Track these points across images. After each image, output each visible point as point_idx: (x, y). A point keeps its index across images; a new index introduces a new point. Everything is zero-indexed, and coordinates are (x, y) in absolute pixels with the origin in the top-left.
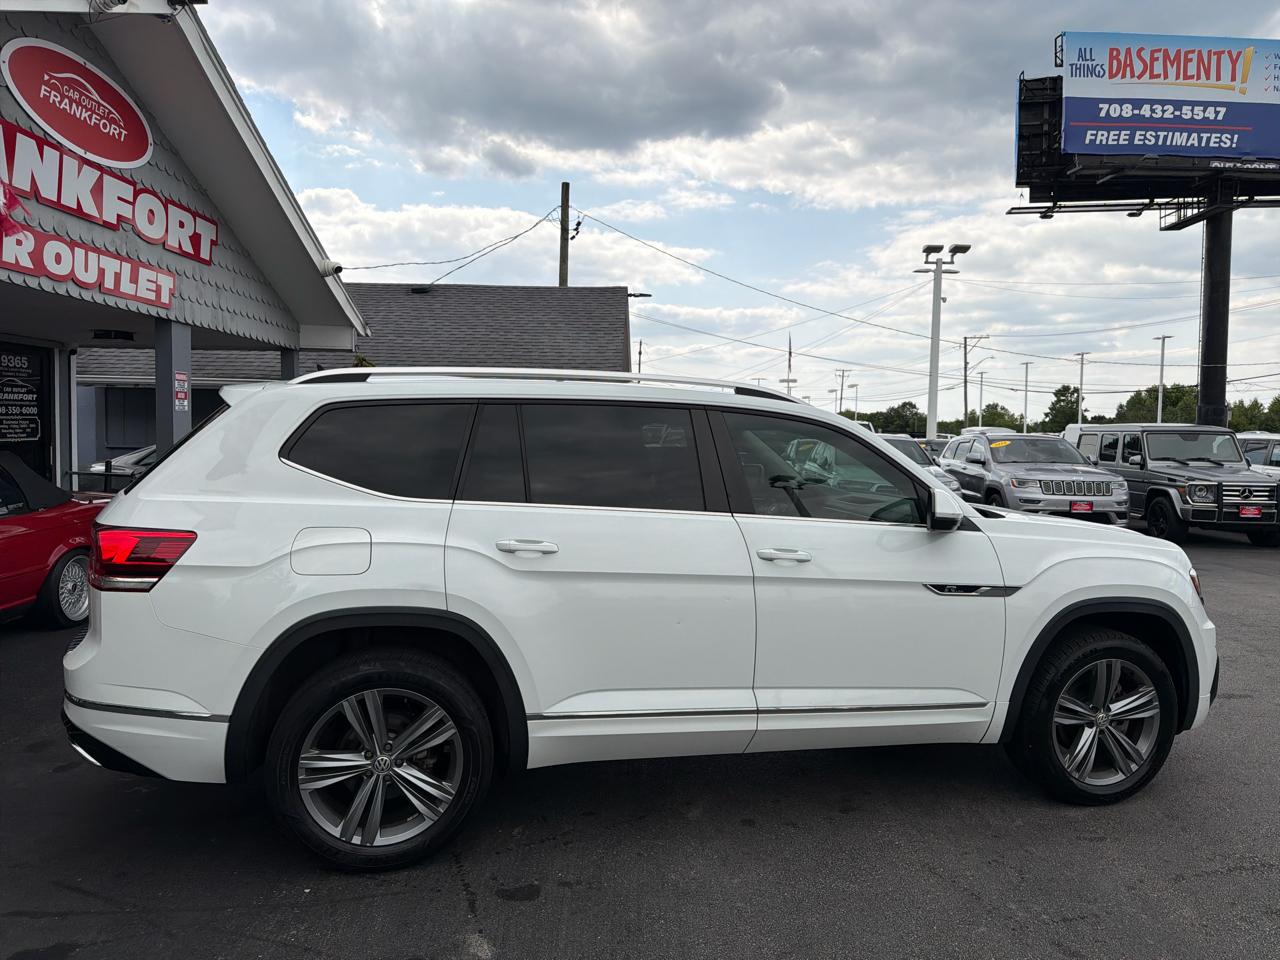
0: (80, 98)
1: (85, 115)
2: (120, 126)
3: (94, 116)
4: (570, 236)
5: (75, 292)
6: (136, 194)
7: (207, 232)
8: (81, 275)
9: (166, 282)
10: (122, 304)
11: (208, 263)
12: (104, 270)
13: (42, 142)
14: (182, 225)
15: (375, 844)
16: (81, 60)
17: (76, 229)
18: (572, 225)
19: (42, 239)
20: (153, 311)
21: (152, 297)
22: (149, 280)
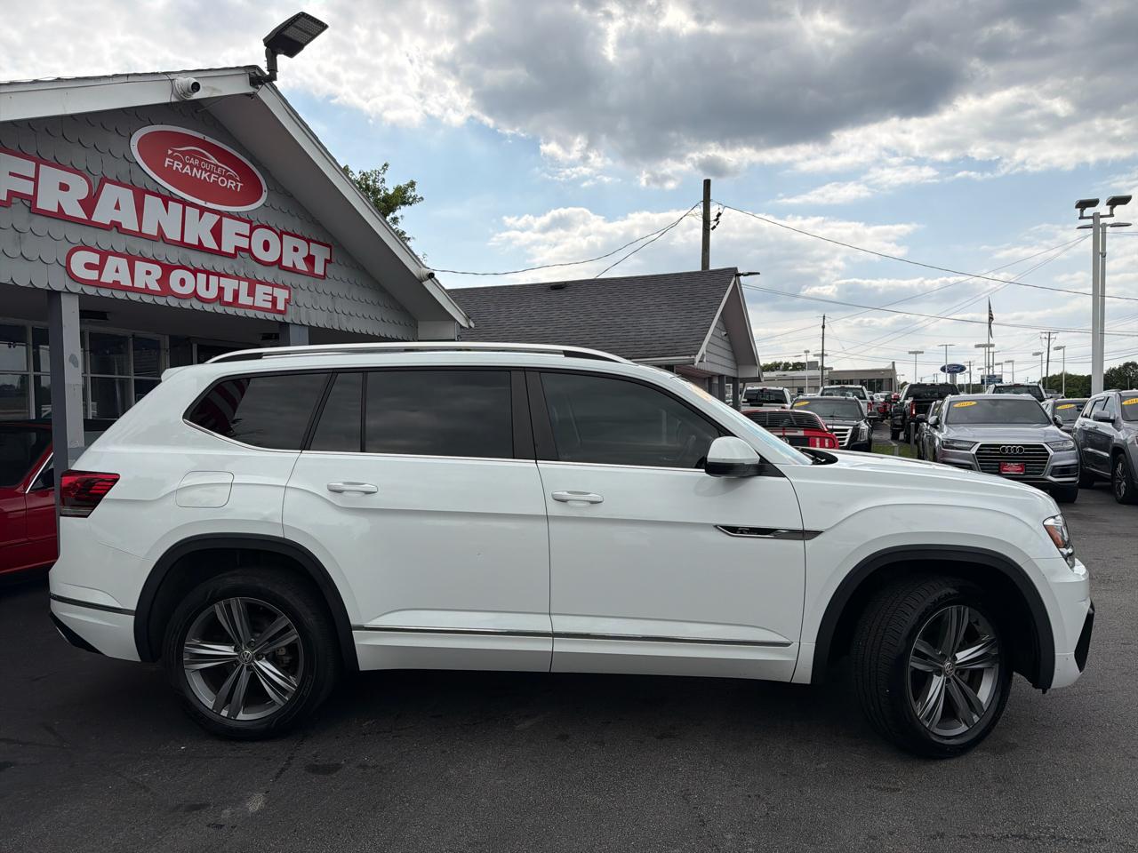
0: (200, 164)
1: (205, 175)
2: (236, 181)
3: (213, 175)
4: (711, 227)
5: (198, 305)
6: (252, 230)
7: (321, 254)
8: (202, 292)
9: (282, 295)
10: (241, 312)
11: (324, 277)
12: (223, 288)
13: (167, 199)
14: (296, 249)
15: (238, 718)
16: (200, 136)
17: (198, 260)
18: (713, 216)
19: (167, 269)
20: (270, 316)
21: (269, 305)
22: (265, 294)
